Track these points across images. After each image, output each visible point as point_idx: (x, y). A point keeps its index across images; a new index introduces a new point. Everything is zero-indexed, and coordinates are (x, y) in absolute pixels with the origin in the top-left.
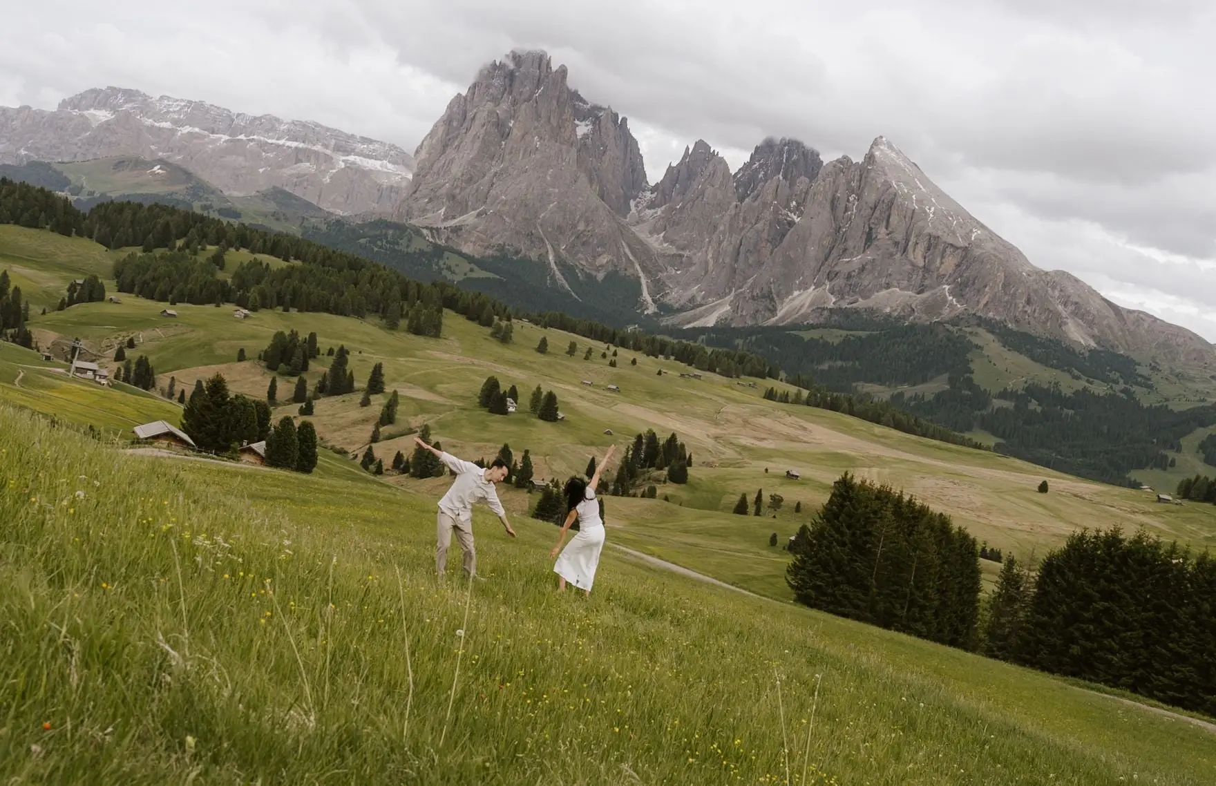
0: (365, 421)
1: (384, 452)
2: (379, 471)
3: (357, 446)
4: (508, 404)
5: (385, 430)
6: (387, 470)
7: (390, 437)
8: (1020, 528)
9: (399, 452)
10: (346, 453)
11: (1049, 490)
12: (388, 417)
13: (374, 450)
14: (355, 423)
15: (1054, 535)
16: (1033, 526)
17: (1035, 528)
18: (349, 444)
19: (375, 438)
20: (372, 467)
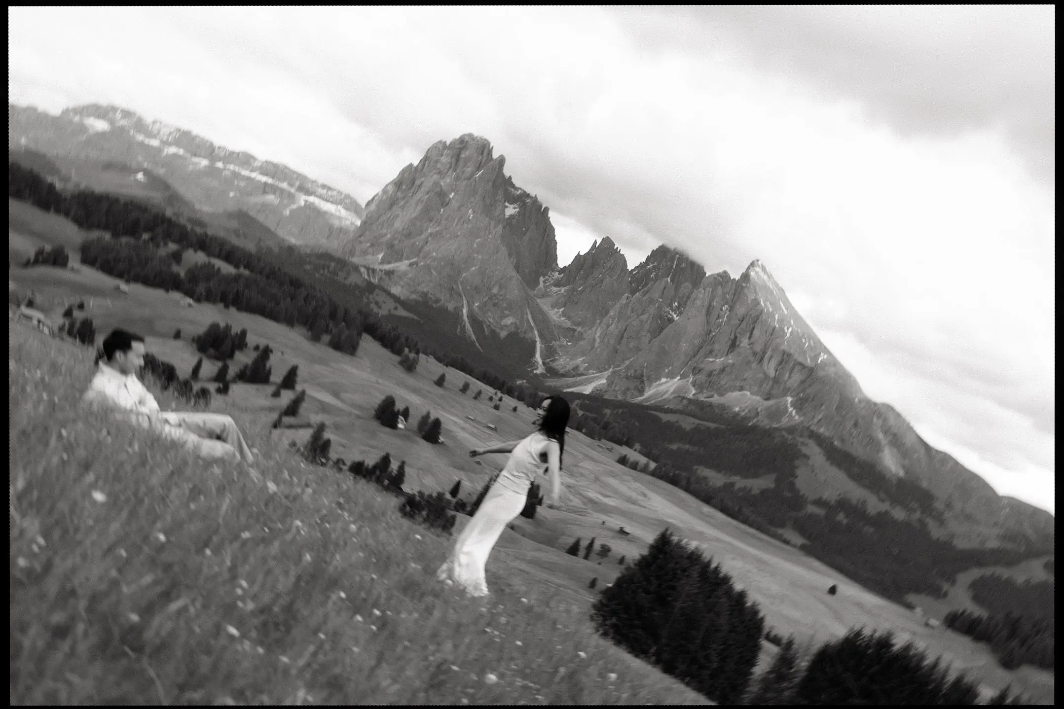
0: (271, 410)
4: (399, 420)
5: (287, 420)
7: (290, 427)
9: (294, 440)
12: (292, 410)
14: (263, 409)
19: (276, 425)
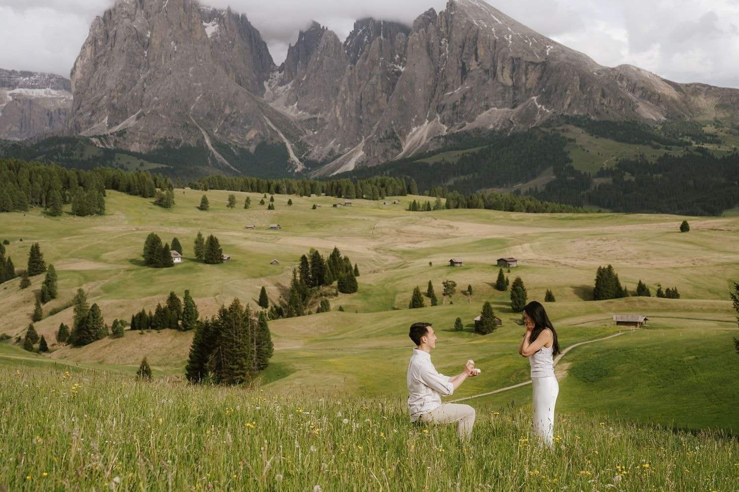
0: (26, 302)
1: (47, 329)
2: (44, 348)
3: (21, 328)
4: (172, 255)
5: (47, 307)
6: (53, 345)
7: (54, 312)
8: (681, 265)
9: (62, 324)
10: (8, 338)
11: (690, 228)
12: (47, 294)
13: (36, 329)
14: (16, 306)
15: (718, 265)
16: (693, 261)
17: (696, 262)
18: (12, 328)
19: (37, 317)
20: (36, 346)
